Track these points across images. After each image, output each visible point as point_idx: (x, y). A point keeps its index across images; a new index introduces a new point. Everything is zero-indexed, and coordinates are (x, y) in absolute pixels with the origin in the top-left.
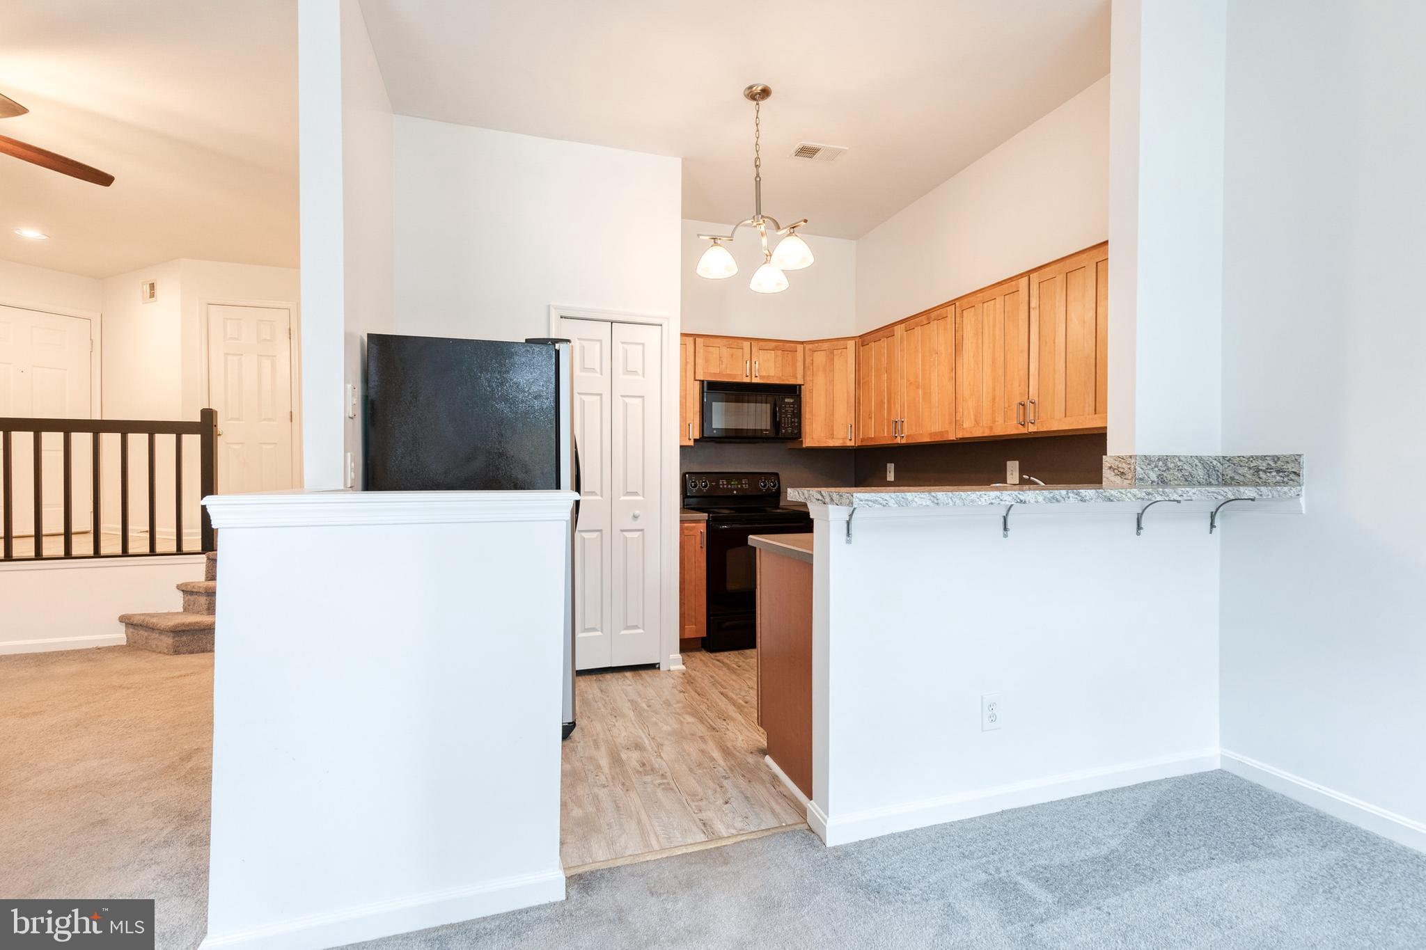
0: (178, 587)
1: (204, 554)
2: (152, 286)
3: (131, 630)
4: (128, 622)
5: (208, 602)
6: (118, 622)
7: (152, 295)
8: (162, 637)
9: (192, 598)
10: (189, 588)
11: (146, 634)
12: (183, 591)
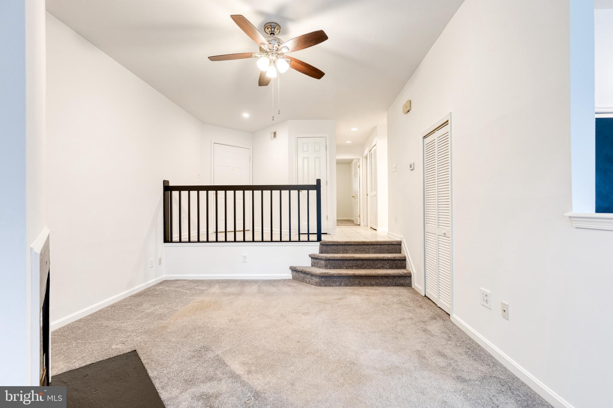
0: (310, 256)
1: (319, 242)
2: (275, 133)
3: (295, 273)
4: (294, 270)
5: (325, 263)
6: (289, 269)
7: (275, 137)
8: (313, 278)
9: (316, 261)
10: (313, 257)
11: (303, 276)
12: (311, 257)
